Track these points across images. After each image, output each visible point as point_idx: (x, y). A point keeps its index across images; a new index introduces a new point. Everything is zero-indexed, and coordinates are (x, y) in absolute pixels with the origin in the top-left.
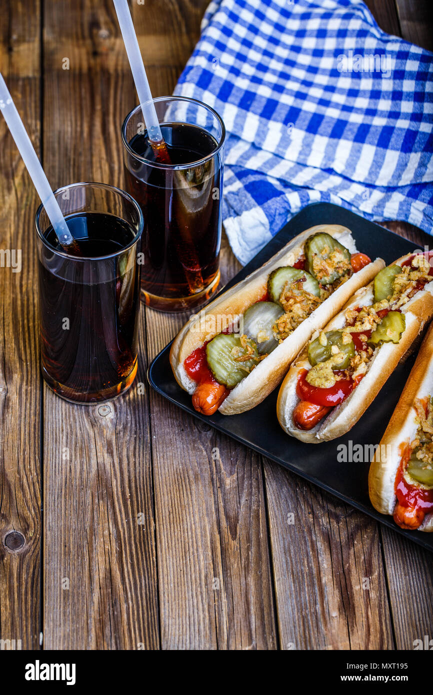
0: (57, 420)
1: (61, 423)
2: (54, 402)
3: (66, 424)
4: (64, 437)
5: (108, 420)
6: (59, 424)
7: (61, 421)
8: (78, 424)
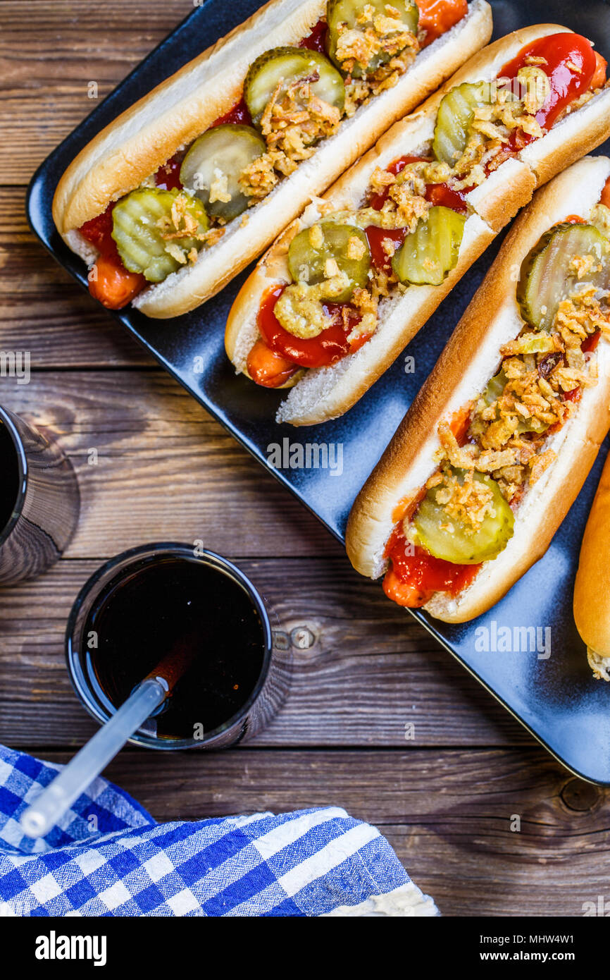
0: (323, 722)
1: (328, 717)
2: (282, 728)
3: (331, 707)
4: (361, 709)
5: (324, 632)
6: (331, 719)
7: (324, 716)
8: (331, 686)
